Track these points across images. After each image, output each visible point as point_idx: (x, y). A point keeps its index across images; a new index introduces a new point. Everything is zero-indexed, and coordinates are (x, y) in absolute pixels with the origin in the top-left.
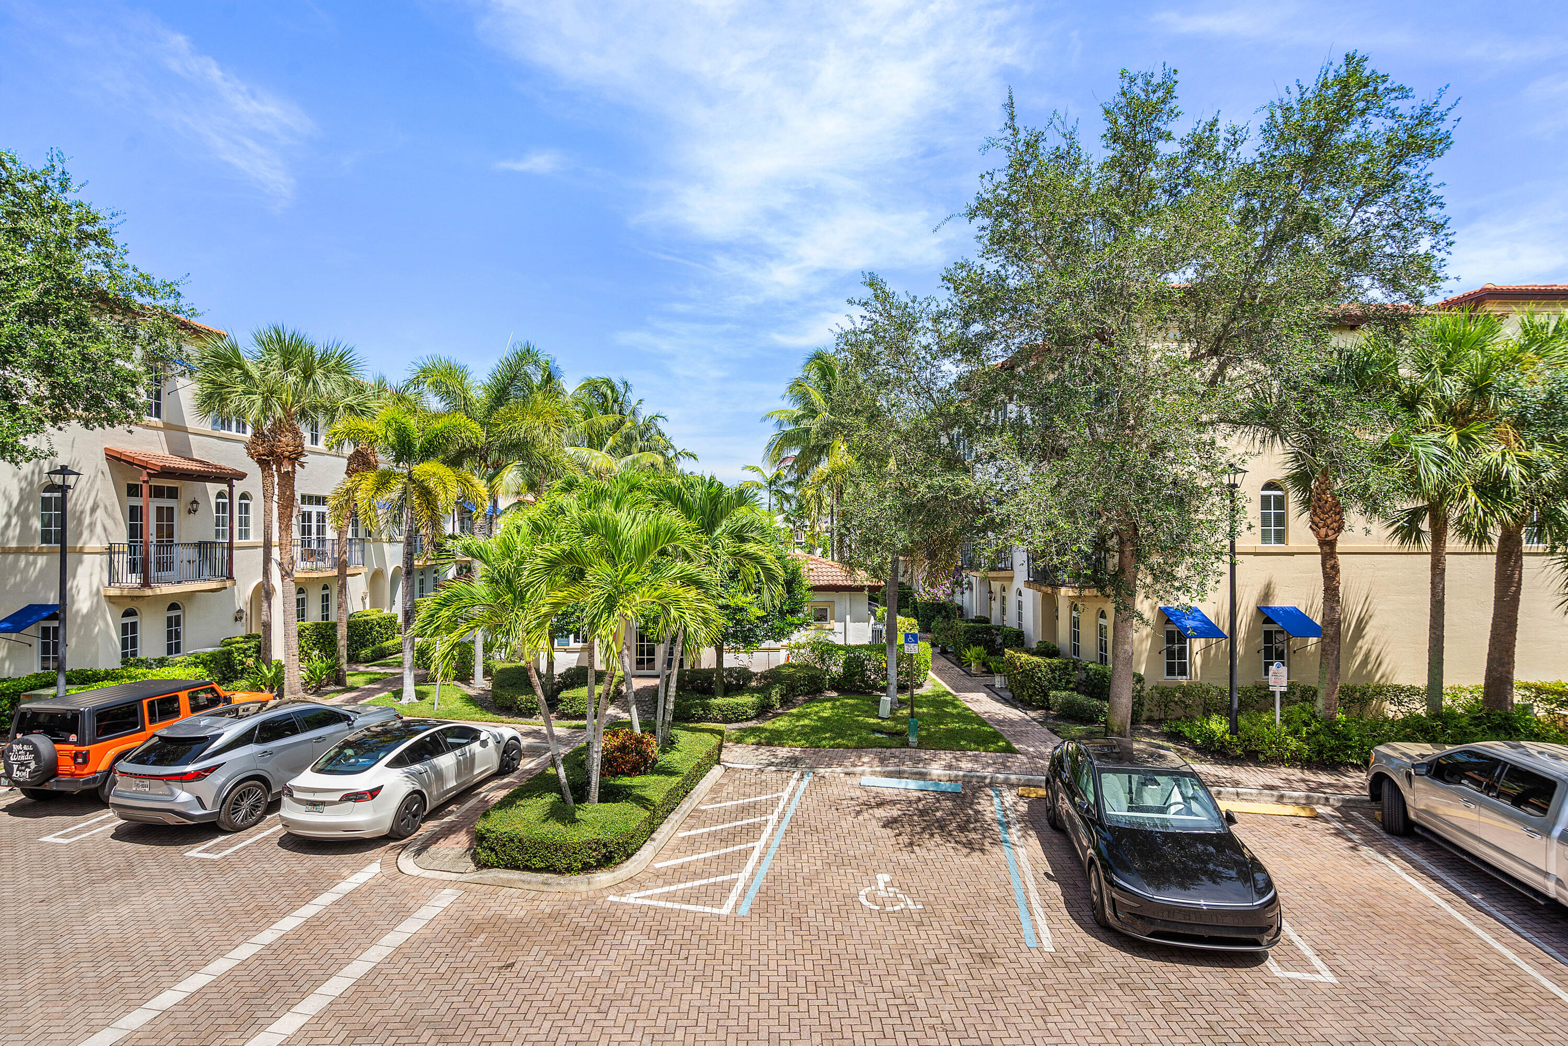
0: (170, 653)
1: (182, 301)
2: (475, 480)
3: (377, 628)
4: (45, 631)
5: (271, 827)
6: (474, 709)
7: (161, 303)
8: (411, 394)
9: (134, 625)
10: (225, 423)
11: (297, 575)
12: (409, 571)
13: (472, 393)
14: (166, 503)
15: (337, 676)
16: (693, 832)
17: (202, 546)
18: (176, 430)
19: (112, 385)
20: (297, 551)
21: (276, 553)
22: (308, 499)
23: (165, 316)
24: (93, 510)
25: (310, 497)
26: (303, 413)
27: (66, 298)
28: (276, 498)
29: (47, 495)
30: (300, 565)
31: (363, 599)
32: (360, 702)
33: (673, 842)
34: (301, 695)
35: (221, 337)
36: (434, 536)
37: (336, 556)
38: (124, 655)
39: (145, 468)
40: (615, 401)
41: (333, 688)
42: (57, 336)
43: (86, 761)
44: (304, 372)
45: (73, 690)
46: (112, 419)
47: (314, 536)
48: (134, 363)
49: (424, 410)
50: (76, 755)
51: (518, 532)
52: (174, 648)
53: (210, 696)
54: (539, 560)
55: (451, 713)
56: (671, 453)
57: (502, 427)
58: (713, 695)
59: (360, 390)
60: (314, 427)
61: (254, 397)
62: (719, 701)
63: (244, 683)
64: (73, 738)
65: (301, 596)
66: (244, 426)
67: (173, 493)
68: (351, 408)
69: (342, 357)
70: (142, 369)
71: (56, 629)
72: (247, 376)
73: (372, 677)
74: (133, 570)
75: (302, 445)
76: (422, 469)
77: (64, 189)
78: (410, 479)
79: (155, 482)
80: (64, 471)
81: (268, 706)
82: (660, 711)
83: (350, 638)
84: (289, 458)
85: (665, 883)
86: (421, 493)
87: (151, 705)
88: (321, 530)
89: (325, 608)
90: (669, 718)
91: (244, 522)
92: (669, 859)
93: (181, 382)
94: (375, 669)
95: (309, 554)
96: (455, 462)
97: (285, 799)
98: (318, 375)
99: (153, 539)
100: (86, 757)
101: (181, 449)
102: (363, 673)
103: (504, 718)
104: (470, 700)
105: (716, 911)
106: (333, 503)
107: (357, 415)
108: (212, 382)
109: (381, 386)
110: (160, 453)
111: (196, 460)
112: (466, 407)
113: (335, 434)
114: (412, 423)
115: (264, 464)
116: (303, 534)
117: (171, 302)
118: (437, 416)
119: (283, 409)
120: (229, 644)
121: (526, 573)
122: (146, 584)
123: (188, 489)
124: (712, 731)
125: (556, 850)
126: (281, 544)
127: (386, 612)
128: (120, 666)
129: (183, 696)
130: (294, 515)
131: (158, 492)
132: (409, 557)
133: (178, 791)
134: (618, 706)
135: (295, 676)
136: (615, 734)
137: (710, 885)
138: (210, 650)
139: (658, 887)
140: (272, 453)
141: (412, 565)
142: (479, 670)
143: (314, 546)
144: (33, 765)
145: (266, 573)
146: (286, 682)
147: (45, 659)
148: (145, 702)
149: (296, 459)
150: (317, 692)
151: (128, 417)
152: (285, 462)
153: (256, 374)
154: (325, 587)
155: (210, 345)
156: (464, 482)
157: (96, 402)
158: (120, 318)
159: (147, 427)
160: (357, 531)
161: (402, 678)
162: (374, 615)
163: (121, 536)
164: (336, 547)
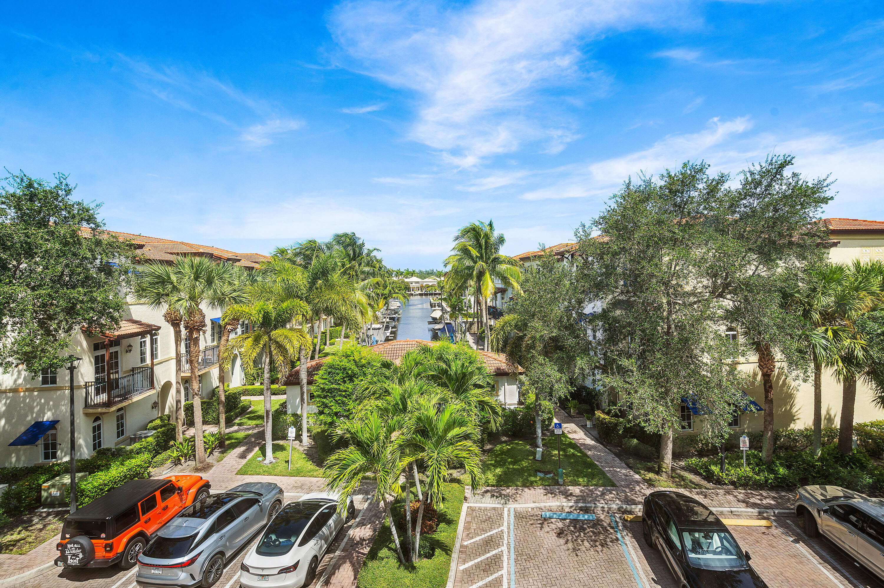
9: (99, 426)
14: (114, 349)
15: (220, 442)
16: (467, 565)
17: (134, 371)
38: (94, 445)
39: (107, 337)
43: (111, 549)
44: (207, 282)
50: (106, 546)
52: (120, 433)
57: (317, 300)
64: (103, 535)
78: (270, 338)
84: (197, 329)
86: (277, 347)
91: (155, 349)
98: (216, 283)
100: (111, 546)
115: (174, 325)
129: (158, 494)
144: (81, 556)
147: (46, 453)
148: (139, 504)
149: (201, 329)
152: (195, 332)
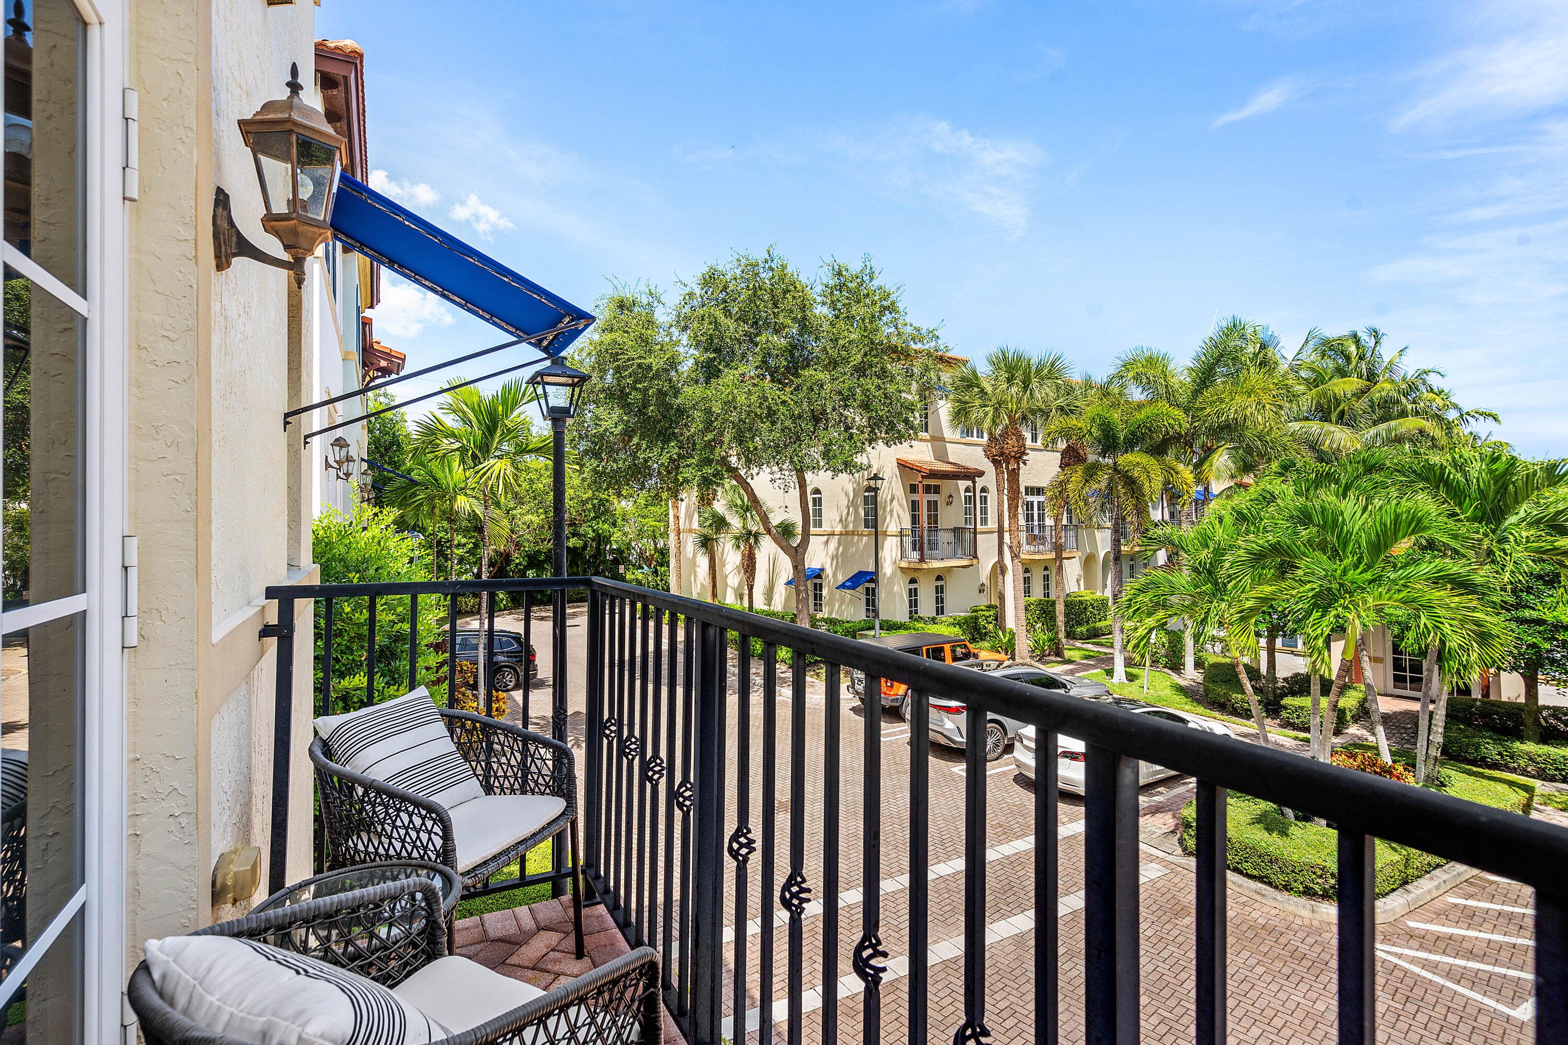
0: (937, 614)
1: (940, 342)
2: (1181, 467)
3: (1090, 609)
4: (868, 589)
5: (1007, 765)
6: (1184, 700)
7: (927, 347)
8: (1114, 389)
9: (916, 590)
10: (968, 432)
11: (1023, 556)
12: (1118, 557)
13: (1173, 381)
14: (933, 497)
15: (1057, 648)
16: (1471, 903)
17: (956, 530)
18: (938, 440)
19: (900, 414)
20: (1023, 536)
21: (1007, 537)
22: (1031, 491)
23: (929, 355)
24: (892, 501)
25: (1032, 488)
26: (1024, 418)
27: (876, 356)
28: (1006, 492)
29: (866, 494)
30: (1026, 547)
31: (1078, 581)
32: (1077, 675)
33: (1437, 904)
34: (1028, 660)
35: (965, 362)
36: (1140, 524)
37: (1054, 540)
38: (911, 612)
39: (920, 471)
40: (1361, 358)
41: (1053, 658)
42: (871, 383)
44: (1024, 383)
45: (883, 633)
46: (900, 438)
47: (1036, 523)
48: (911, 397)
49: (1127, 402)
51: (1221, 522)
52: (940, 611)
53: (964, 651)
54: (1241, 552)
55: (1161, 699)
56: (1452, 415)
57: (1208, 410)
58: (1521, 738)
59: (1070, 390)
60: (1034, 429)
61: (987, 409)
62: (1530, 747)
63: (986, 644)
65: (1027, 575)
66: (982, 433)
67: (937, 490)
68: (1061, 409)
69: (1052, 365)
70: (917, 398)
71: (873, 589)
72: (983, 392)
73: (1087, 653)
74: (914, 549)
75: (1024, 445)
76: (1126, 459)
77: (871, 279)
78: (1115, 470)
79: (927, 482)
80: (876, 477)
81: (1005, 665)
82: (1422, 742)
83: (1067, 615)
84: (1015, 457)
85: (1421, 948)
86: (1126, 483)
87: (928, 650)
88: (1041, 517)
89: (1046, 587)
90: (1435, 752)
91: (984, 511)
92: (1431, 921)
93: (942, 403)
94: (1090, 646)
95: (1032, 539)
96: (1158, 450)
97: (1017, 744)
98: (1035, 383)
99: (926, 525)
101: (941, 455)
102: (1079, 649)
103: (1217, 714)
104: (1181, 690)
105: (1507, 1010)
106: (1049, 494)
107: (1067, 415)
108: (960, 401)
109: (1088, 385)
110: (928, 459)
111: (951, 463)
112: (1170, 396)
113: (1049, 434)
114: (1116, 416)
115: (996, 463)
116: (1028, 521)
117: (933, 344)
118: (1140, 406)
119: (1009, 417)
120: (976, 611)
121: (1227, 565)
122: (922, 560)
123: (946, 486)
124: (1511, 784)
125: (1271, 861)
126: (1010, 530)
127: (1099, 594)
128: (908, 620)
129: (947, 647)
130: (1020, 505)
131: (928, 489)
132: (1116, 543)
133: (946, 720)
134: (1364, 727)
135: (1023, 644)
136: (1353, 756)
137: (1496, 974)
138: (962, 614)
139: (1411, 948)
140: (1002, 454)
141: (1119, 551)
142: (1189, 661)
143: (1036, 532)
145: (1001, 553)
146: (1017, 647)
147: (868, 610)
148: (924, 648)
149: (1020, 457)
150: (1041, 659)
151: (910, 435)
152: (1012, 461)
153: (989, 389)
154: (1046, 569)
155: (957, 372)
156: (1170, 470)
157: (891, 427)
158: (903, 362)
159: (921, 440)
160: (1071, 517)
161: (1113, 658)
162: (1088, 597)
163: (907, 524)
164: (1053, 532)
